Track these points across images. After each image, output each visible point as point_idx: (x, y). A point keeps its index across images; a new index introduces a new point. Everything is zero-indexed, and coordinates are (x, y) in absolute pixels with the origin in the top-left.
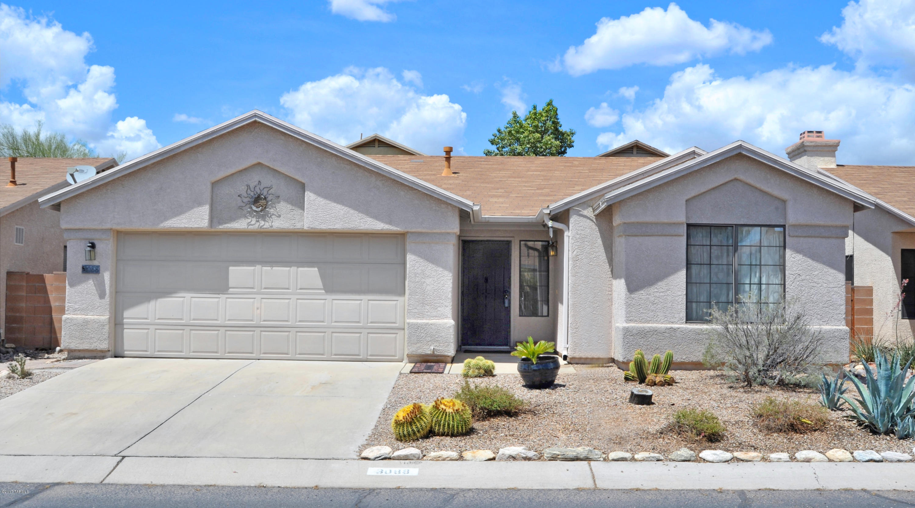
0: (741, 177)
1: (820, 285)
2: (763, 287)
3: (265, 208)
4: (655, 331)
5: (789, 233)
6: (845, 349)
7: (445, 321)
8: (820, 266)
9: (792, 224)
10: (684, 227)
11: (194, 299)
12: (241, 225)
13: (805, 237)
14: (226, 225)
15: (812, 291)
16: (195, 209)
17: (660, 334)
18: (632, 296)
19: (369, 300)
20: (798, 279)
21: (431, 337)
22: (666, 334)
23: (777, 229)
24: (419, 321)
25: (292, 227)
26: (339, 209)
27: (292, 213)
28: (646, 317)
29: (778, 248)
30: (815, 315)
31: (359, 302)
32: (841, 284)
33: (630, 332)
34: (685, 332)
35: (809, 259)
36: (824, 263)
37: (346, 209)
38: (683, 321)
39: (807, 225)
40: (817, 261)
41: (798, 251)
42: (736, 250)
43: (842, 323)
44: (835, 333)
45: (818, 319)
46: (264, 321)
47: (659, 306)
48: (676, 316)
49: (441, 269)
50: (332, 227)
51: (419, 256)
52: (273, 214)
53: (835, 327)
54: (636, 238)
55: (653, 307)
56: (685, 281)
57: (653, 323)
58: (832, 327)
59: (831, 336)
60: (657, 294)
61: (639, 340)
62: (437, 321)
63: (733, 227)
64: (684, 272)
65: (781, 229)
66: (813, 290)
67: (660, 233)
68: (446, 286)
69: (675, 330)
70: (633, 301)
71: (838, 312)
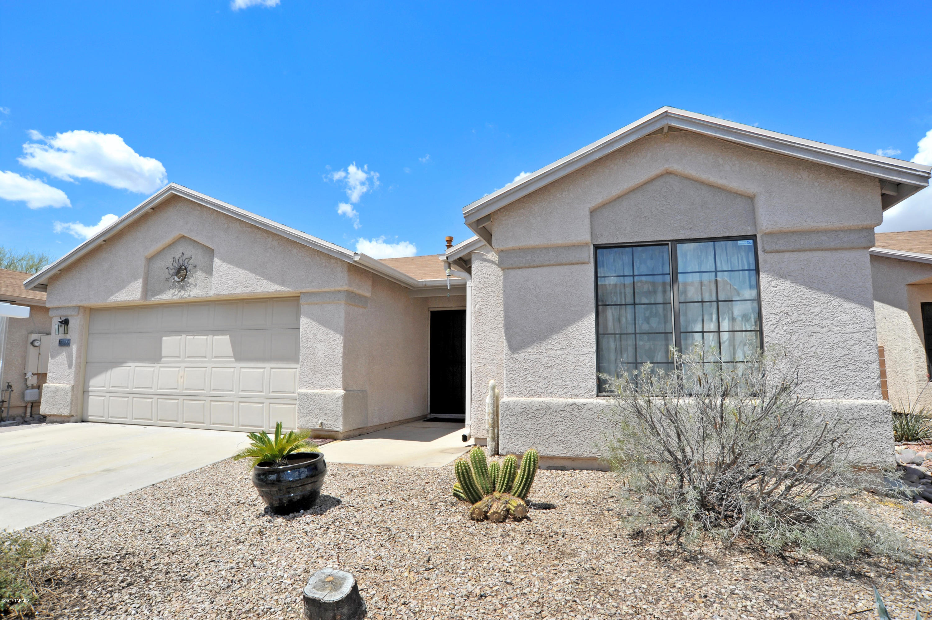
0: (675, 167)
1: (826, 329)
2: (725, 337)
3: (185, 278)
4: (549, 409)
5: (763, 247)
6: (885, 440)
7: (335, 391)
8: (823, 297)
9: (767, 231)
10: (589, 250)
11: (137, 368)
12: (168, 296)
13: (793, 251)
14: (158, 297)
15: (812, 340)
16: (133, 284)
17: (556, 414)
18: (515, 356)
19: (271, 368)
20: (786, 321)
21: (320, 410)
22: (565, 414)
23: (741, 243)
24: (310, 391)
25: (205, 295)
26: (240, 273)
27: (206, 281)
28: (536, 388)
29: (747, 272)
30: (821, 380)
31: (262, 370)
32: (868, 326)
33: (510, 410)
34: (595, 410)
35: (802, 288)
36: (831, 292)
37: (246, 272)
38: (593, 393)
39: (794, 232)
40: (818, 289)
41: (782, 276)
42: (675, 279)
43: (875, 394)
44: (862, 412)
45: (827, 388)
46: (186, 389)
47: (555, 370)
48: (582, 385)
49: (332, 332)
50: (232, 292)
51: (312, 319)
52: (192, 284)
53: (860, 402)
54: (519, 272)
55: (545, 371)
56: (594, 331)
57: (547, 397)
58: (855, 401)
59: (855, 417)
60: (552, 353)
61: (525, 422)
62: (328, 391)
63: (668, 244)
64: (593, 317)
65: (751, 242)
66: (813, 338)
67: (552, 262)
68: (337, 351)
69: (579, 407)
70: (517, 363)
71: (865, 374)
